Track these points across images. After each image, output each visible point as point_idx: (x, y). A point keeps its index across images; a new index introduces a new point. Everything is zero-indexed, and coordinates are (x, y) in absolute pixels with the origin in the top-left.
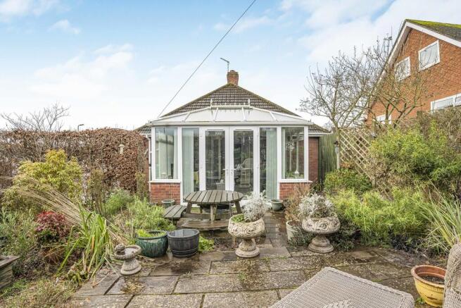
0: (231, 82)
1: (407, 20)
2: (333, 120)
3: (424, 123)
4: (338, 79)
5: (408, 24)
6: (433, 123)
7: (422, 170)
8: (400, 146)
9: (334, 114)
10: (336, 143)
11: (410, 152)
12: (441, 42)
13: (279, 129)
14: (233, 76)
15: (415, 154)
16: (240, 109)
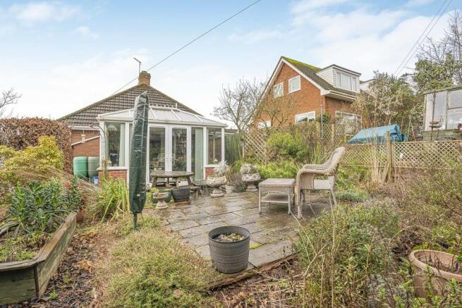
0: (144, 83)
1: (282, 57)
2: (237, 124)
3: (292, 129)
4: (242, 96)
5: (283, 60)
6: (296, 130)
7: (292, 153)
8: (282, 141)
9: (237, 119)
10: (242, 140)
11: (287, 144)
12: (302, 77)
13: (205, 129)
14: (145, 76)
15: (289, 145)
16: (170, 110)
